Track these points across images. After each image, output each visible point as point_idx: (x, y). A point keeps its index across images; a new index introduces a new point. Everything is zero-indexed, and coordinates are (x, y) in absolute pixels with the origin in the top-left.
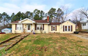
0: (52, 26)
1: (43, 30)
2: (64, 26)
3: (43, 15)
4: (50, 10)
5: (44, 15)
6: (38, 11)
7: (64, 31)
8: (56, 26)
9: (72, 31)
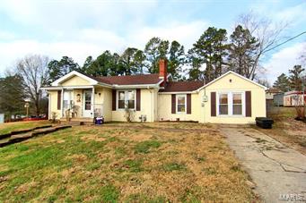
0: (174, 96)
1: (138, 109)
2: (213, 95)
3: (179, 55)
4: (202, 38)
5: (181, 57)
6: (162, 43)
7: (213, 114)
8: (189, 95)
9: (249, 114)
